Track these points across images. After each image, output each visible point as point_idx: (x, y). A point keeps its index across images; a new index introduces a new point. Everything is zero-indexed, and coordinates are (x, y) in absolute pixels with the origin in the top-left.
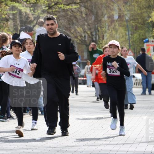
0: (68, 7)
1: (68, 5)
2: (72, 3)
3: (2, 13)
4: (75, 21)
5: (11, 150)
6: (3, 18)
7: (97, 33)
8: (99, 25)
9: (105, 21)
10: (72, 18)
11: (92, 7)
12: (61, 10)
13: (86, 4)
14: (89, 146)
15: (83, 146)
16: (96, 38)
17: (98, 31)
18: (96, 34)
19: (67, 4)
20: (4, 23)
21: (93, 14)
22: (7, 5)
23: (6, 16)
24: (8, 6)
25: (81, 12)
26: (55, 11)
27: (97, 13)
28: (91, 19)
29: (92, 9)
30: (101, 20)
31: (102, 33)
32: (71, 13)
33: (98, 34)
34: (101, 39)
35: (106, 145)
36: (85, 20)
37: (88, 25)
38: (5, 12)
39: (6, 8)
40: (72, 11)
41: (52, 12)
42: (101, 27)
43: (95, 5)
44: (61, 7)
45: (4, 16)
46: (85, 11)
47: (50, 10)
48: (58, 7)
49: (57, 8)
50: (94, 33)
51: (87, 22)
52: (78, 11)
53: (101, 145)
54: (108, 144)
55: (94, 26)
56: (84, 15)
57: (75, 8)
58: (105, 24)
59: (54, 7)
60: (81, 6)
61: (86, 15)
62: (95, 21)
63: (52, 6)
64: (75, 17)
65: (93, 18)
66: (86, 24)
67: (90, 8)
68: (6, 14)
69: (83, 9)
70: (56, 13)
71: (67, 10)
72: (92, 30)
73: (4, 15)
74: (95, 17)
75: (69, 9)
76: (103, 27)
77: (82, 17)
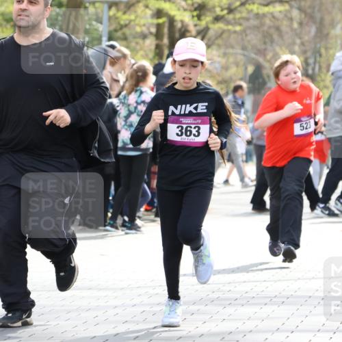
0: (266, 9)
1: (267, 5)
2: (275, 2)
3: (137, 22)
4: (275, 37)
5: (123, 288)
6: (137, 33)
7: (318, 59)
8: (323, 43)
9: (336, 36)
10: (272, 31)
11: (314, 8)
12: (251, 16)
13: (303, 3)
14: (276, 281)
15: (265, 281)
16: (313, 69)
17: (320, 55)
18: (315, 63)
19: (265, 3)
20: (137, 43)
21: (314, 22)
22: (147, 7)
23: (144, 29)
24: (150, 9)
25: (291, 19)
26: (239, 19)
27: (322, 19)
28: (310, 32)
29: (313, 12)
30: (328, 34)
31: (328, 60)
32: (270, 20)
33: (319, 63)
34: (324, 70)
35: (310, 279)
36: (297, 35)
37: (303, 44)
38: (143, 22)
39: (146, 14)
40: (274, 17)
41: (234, 19)
42: (327, 49)
43: (321, 4)
44: (252, 10)
45: (138, 29)
46: (298, 16)
47: (231, 17)
48: (247, 9)
49: (246, 11)
50: (311, 61)
51: (300, 38)
52: (286, 16)
53: (299, 279)
54: (313, 278)
55: (313, 46)
56: (295, 25)
57: (280, 12)
58: (336, 42)
59: (239, 9)
60: (291, 7)
61: (301, 24)
62: (316, 36)
63: (236, 8)
64: (278, 29)
65: (313, 30)
66: (298, 41)
67: (309, 11)
68: (144, 25)
69: (295, 13)
70: (241, 21)
71: (264, 15)
72: (309, 54)
73: (140, 26)
74: (317, 28)
75: (268, 13)
76: (331, 48)
77: (292, 29)
